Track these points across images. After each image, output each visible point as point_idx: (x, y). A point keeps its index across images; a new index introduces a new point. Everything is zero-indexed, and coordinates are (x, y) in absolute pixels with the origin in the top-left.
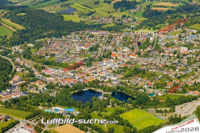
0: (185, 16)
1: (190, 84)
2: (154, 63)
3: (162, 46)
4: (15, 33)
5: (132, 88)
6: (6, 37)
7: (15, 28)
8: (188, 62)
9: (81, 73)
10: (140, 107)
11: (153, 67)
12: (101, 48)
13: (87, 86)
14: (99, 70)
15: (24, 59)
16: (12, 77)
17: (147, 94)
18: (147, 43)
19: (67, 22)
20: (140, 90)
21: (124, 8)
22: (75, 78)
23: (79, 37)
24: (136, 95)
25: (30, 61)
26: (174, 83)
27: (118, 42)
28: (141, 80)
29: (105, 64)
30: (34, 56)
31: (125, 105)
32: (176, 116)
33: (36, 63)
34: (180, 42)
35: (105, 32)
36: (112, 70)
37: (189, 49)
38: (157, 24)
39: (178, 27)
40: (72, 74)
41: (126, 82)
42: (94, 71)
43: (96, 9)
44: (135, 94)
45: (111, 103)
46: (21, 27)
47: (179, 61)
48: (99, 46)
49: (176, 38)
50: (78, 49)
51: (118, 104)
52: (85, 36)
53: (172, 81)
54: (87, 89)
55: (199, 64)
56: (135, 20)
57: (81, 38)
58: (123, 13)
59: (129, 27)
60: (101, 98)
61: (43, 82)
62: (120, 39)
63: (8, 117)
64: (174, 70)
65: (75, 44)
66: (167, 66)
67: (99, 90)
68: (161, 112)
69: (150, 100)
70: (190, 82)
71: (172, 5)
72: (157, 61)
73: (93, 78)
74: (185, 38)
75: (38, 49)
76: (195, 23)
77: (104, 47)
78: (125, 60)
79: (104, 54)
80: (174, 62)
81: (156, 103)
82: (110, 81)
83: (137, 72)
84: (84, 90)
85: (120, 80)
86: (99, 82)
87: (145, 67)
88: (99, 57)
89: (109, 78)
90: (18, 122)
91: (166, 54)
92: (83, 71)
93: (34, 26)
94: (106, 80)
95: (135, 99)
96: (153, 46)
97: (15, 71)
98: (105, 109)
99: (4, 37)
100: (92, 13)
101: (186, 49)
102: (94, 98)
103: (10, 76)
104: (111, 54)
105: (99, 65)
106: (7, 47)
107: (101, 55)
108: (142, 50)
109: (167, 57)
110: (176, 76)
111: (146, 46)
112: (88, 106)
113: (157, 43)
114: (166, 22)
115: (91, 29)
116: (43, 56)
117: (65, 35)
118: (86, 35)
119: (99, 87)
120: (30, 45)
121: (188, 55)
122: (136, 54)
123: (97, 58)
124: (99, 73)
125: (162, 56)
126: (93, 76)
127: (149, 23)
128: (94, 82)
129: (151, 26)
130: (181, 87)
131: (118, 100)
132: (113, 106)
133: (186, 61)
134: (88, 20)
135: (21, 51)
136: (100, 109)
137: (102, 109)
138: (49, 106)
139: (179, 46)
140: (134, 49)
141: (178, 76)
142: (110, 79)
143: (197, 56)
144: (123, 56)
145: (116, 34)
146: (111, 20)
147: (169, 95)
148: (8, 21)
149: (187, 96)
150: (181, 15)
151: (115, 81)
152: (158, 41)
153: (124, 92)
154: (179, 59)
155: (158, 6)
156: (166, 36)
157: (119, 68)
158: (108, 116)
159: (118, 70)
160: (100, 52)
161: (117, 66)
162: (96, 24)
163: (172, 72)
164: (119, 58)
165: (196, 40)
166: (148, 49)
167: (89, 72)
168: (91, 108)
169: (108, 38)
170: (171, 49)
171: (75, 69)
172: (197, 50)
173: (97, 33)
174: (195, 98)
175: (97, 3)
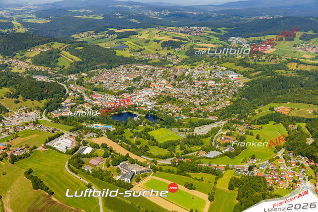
1: (211, 111)
2: (184, 92)
3: (194, 79)
4: (72, 63)
5: (163, 112)
6: (64, 66)
7: (72, 60)
8: (213, 93)
10: (166, 127)
11: (182, 96)
13: (126, 109)
14: (138, 97)
15: (76, 86)
16: (65, 100)
17: (174, 117)
18: (183, 76)
19: (118, 56)
20: (169, 114)
21: (170, 47)
24: (164, 117)
25: (82, 88)
26: (198, 109)
27: (158, 74)
28: (171, 106)
29: (144, 92)
30: (86, 83)
31: (154, 125)
32: (193, 134)
33: (86, 89)
34: (210, 77)
35: (149, 66)
36: (149, 97)
37: (216, 83)
38: (195, 62)
39: (212, 64)
40: (115, 99)
41: (159, 107)
43: (145, 47)
45: (143, 123)
46: (78, 59)
47: (205, 92)
48: (142, 78)
49: (208, 74)
50: (123, 79)
51: (149, 124)
52: (131, 69)
53: (196, 107)
54: (126, 112)
55: (221, 95)
56: (178, 58)
57: (128, 70)
58: (169, 51)
59: (172, 63)
60: (135, 118)
61: (90, 104)
62: (160, 73)
63: (55, 129)
64: (200, 99)
65: (122, 75)
66: (194, 96)
67: (135, 113)
68: (182, 131)
69: (175, 122)
70: (211, 109)
71: (212, 46)
72: (187, 92)
74: (215, 74)
75: (90, 78)
76: (226, 62)
77: (146, 78)
78: (161, 90)
79: (145, 84)
80: (202, 92)
81: (180, 124)
82: (146, 106)
83: (169, 99)
84: (123, 112)
85: (154, 105)
86: (137, 106)
87: (176, 96)
88: (140, 86)
89: (146, 104)
90: (63, 134)
91: (196, 86)
92: (125, 97)
93: (89, 59)
94: (142, 105)
95: (163, 120)
96: (187, 79)
97: (68, 95)
98: (138, 127)
99: (62, 67)
100: (142, 50)
101: (213, 83)
102: (129, 118)
103: (63, 99)
104: (150, 84)
105: (139, 93)
106: (64, 75)
107: (142, 85)
108: (177, 82)
109: (196, 89)
110: (200, 104)
111: (181, 79)
112: (123, 124)
113: (191, 77)
114: (203, 60)
115: (138, 63)
116: (93, 84)
117: (115, 67)
119: (135, 110)
120: (84, 74)
121: (214, 87)
122: (171, 85)
123: (139, 87)
124: (138, 99)
125: (193, 88)
127: (189, 61)
128: (132, 106)
129: (190, 63)
130: (203, 113)
131: (149, 121)
132: (144, 125)
133: (211, 92)
134: (137, 56)
135: (76, 79)
136: (132, 127)
137: (134, 127)
138: (92, 123)
139: (208, 80)
140: (171, 81)
141: (202, 104)
143: (222, 88)
144: (160, 86)
145: (158, 68)
146: (157, 57)
147: (192, 118)
148: (67, 53)
149: (206, 120)
151: (150, 106)
152: (192, 75)
153: (156, 115)
154: (206, 90)
155: (199, 47)
156: (200, 72)
157: (155, 96)
159: (154, 97)
160: (142, 82)
161: (154, 94)
162: (143, 59)
163: (198, 100)
164: (156, 87)
165: (224, 76)
166: (183, 82)
168: (125, 126)
169: (151, 71)
170: (201, 82)
171: (118, 95)
172: (223, 84)
173: (142, 67)
174: (213, 122)
175: (147, 41)
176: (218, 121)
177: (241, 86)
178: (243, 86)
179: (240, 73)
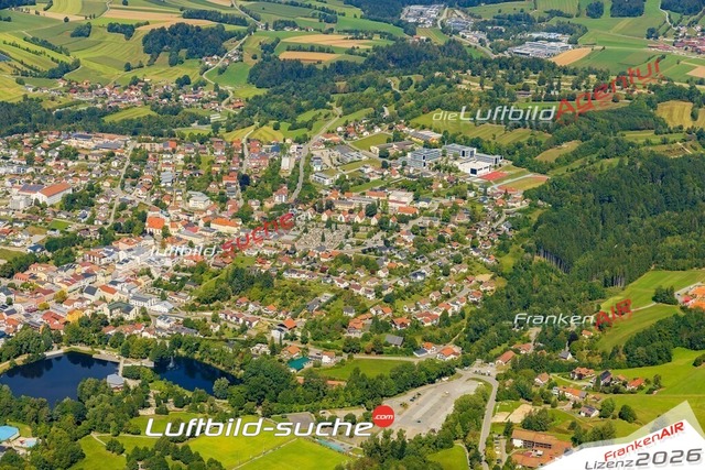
0: (394, 82)
1: (427, 321)
2: (300, 248)
3: (325, 188)
5: (227, 341)
8: (417, 244)
9: (35, 291)
10: (259, 412)
11: (297, 264)
12: (107, 198)
13: (59, 340)
14: (101, 280)
17: (281, 361)
18: (274, 178)
20: (257, 347)
21: (183, 53)
22: (13, 312)
23: (20, 155)
24: (242, 367)
26: (375, 319)
27: (167, 176)
28: (260, 313)
29: (123, 255)
31: (206, 406)
32: (387, 435)
34: (386, 173)
35: (118, 139)
36: (151, 276)
37: (416, 199)
38: (301, 111)
39: (375, 120)
40: (3, 297)
41: (205, 321)
42: (86, 283)
43: (81, 56)
44: (237, 362)
45: (152, 401)
47: (386, 242)
48: (99, 191)
49: (371, 161)
50: (19, 201)
51: (180, 403)
52: (43, 153)
53: (366, 311)
54: (61, 351)
55: (453, 250)
56: (223, 96)
57: (30, 161)
58: (180, 71)
59: (204, 122)
60: (115, 380)
62: (175, 165)
64: (373, 273)
65: (8, 184)
66: (346, 260)
67: (105, 354)
69: (292, 383)
70: (428, 314)
71: (349, 46)
72: (310, 243)
73: (83, 310)
74: (400, 160)
76: (432, 109)
77: (119, 195)
78: (198, 242)
79: (116, 218)
80: (370, 243)
81: (315, 391)
82: (146, 318)
83: (243, 282)
84: (48, 354)
85: (183, 314)
86: (106, 324)
87: (268, 265)
88: (101, 231)
89: (143, 308)
91: (341, 218)
92: (42, 283)
94: (130, 317)
95: (241, 381)
96: (292, 188)
98: (134, 421)
100: (66, 69)
101: (407, 197)
102: (91, 381)
104: (143, 218)
105: (103, 261)
107: (106, 224)
108: (254, 204)
109: (344, 229)
110: (378, 295)
112: (70, 417)
113: (306, 177)
114: (334, 105)
115: (66, 126)
118: (47, 151)
119: (104, 340)
121: (414, 218)
122: (236, 216)
123: (93, 234)
124: (104, 288)
125: (329, 224)
126: (81, 300)
127: (273, 107)
128: (85, 322)
129: (281, 116)
130: (399, 334)
131: (179, 389)
132: (162, 411)
133: (410, 238)
134: (53, 95)
136: (113, 424)
137: (121, 426)
139: (382, 189)
140: (228, 199)
141: (385, 293)
142: (143, 310)
143: (446, 220)
144: (189, 225)
145: (158, 147)
146: (136, 95)
147: (358, 361)
149: (420, 364)
150: (381, 78)
151: (164, 317)
152: (308, 170)
154: (385, 234)
155: (300, 49)
156: (337, 153)
157: (177, 269)
158: (146, 449)
159: (173, 278)
160: (103, 213)
161: (168, 263)
162: (82, 108)
163: (365, 279)
164: (173, 231)
165: (438, 168)
166: (278, 199)
167: (64, 287)
168: (79, 423)
169: (132, 159)
170: (356, 200)
171: (10, 276)
172: (445, 201)
173: (89, 144)
174: (447, 371)
175: (83, 32)
176: (466, 363)
177: (518, 205)
178: (525, 204)
179: (499, 151)
